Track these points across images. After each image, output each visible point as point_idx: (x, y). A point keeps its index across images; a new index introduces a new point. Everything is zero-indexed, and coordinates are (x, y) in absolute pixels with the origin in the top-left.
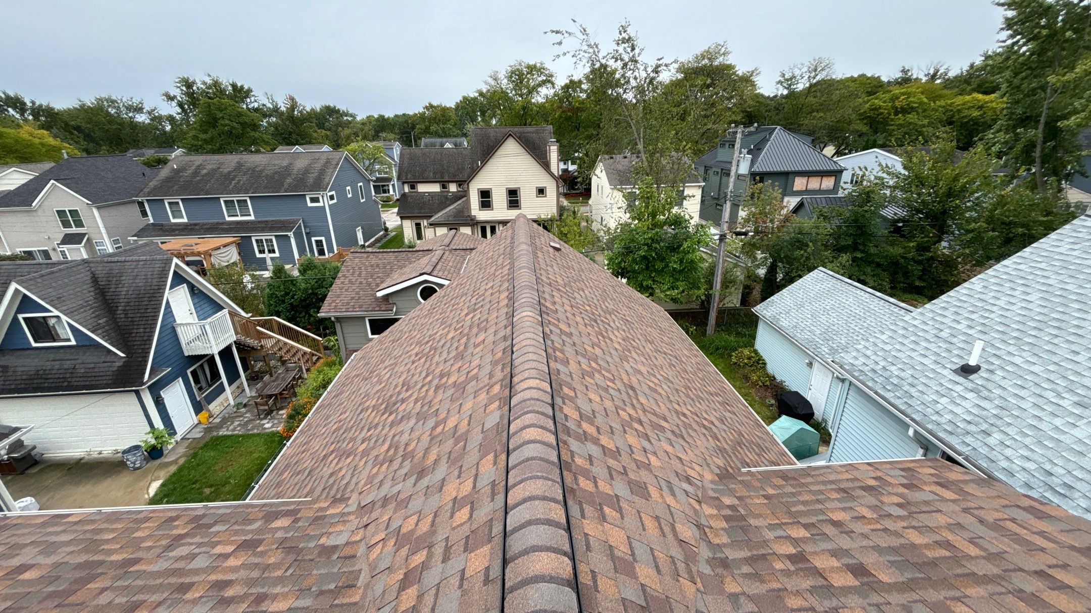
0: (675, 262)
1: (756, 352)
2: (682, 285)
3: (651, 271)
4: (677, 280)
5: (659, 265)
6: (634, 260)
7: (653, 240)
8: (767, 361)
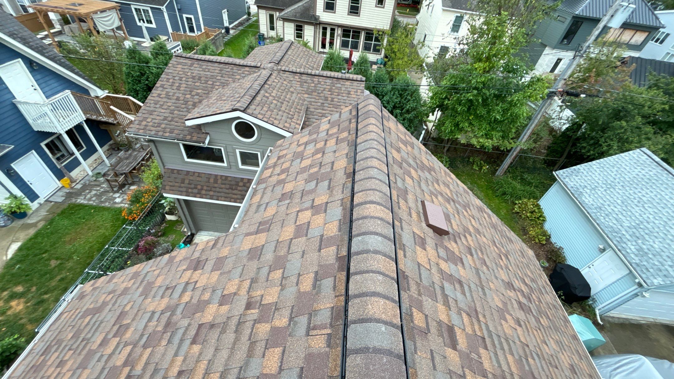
0: (498, 112)
1: (538, 206)
2: (497, 135)
3: (471, 114)
4: (493, 129)
5: (482, 111)
6: (459, 102)
7: (484, 85)
8: (548, 219)
